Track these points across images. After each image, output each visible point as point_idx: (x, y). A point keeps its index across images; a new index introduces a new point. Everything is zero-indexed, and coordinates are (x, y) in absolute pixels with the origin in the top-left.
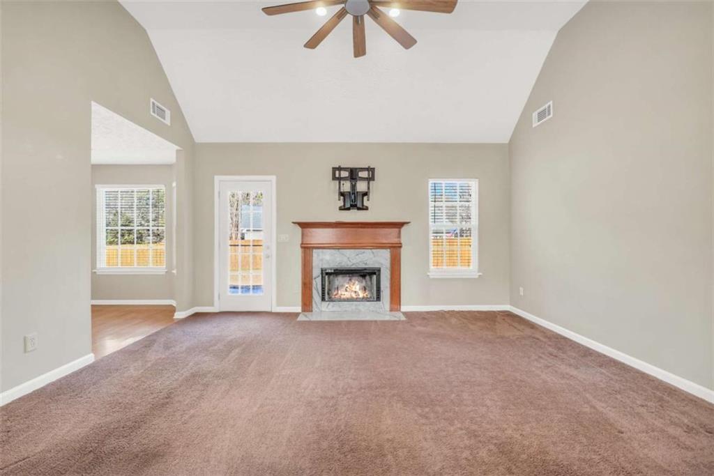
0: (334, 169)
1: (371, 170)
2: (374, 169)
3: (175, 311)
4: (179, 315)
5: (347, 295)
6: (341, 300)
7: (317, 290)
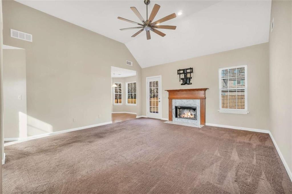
0: (178, 71)
1: (191, 69)
2: (192, 68)
3: (136, 116)
4: (137, 117)
5: (186, 116)
6: (184, 118)
7: (174, 114)
